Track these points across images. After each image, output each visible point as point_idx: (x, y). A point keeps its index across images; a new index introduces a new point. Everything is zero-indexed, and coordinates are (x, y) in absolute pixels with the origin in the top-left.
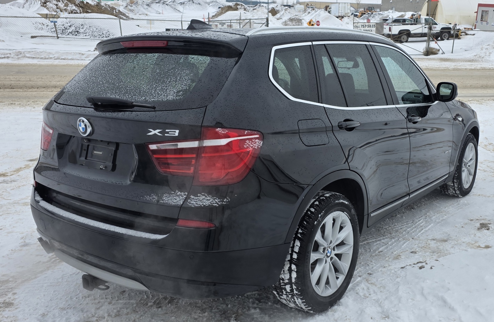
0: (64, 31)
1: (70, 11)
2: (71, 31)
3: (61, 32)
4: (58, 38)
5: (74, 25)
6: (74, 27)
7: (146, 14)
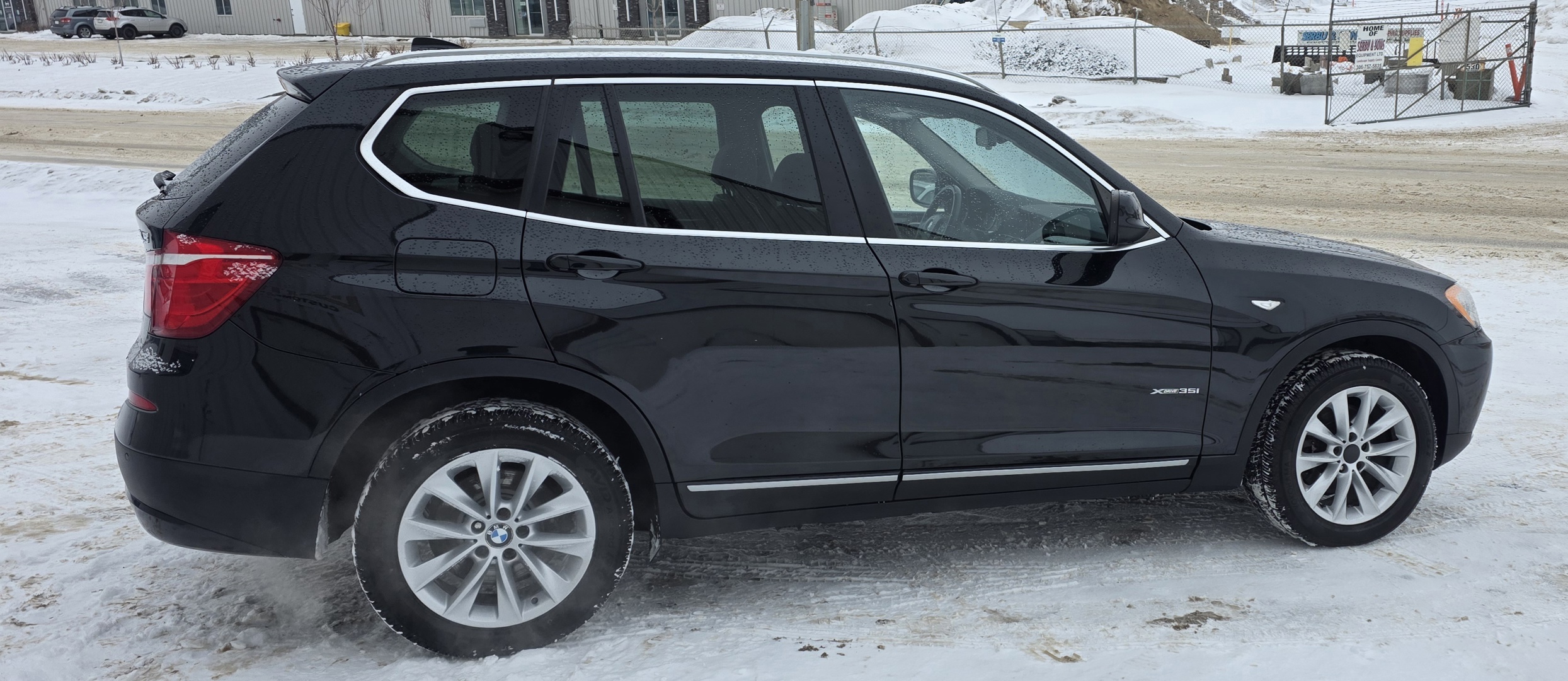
0: (1022, 61)
1: (1094, 11)
2: (1036, 61)
3: (1017, 63)
4: (1004, 75)
5: (1044, 47)
6: (1045, 51)
7: (1305, 9)
